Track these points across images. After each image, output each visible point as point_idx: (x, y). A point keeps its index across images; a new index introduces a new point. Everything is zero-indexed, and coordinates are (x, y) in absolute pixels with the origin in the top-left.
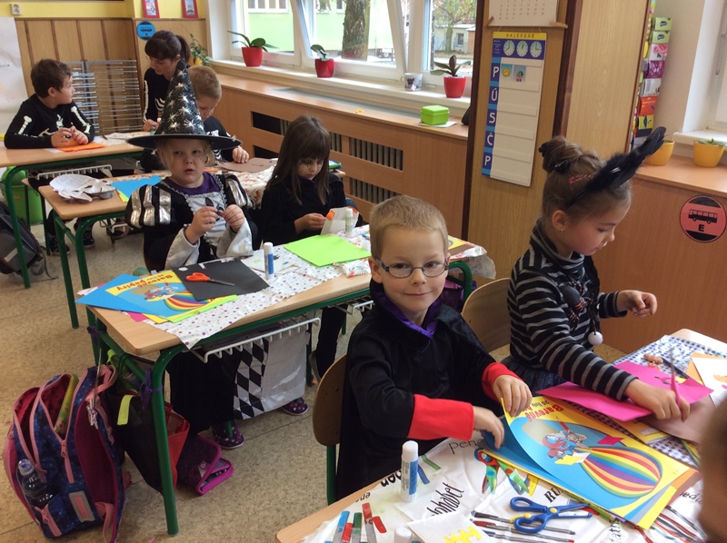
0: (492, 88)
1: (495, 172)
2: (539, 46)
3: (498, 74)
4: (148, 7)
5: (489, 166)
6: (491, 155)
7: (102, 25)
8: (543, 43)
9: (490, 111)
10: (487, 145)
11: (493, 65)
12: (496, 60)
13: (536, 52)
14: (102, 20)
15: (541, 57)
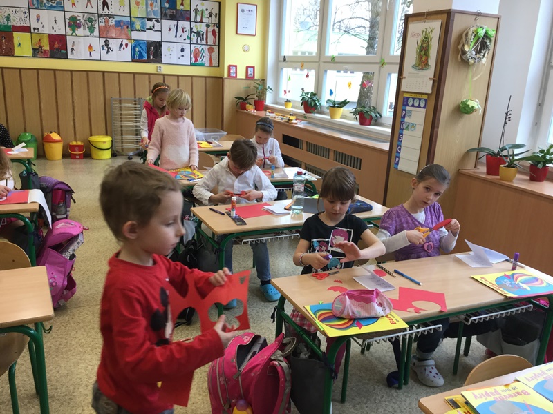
0: (401, 122)
1: (400, 167)
2: (424, 101)
3: (405, 115)
4: (231, 71)
5: (397, 163)
6: (399, 157)
7: (205, 80)
8: (425, 100)
9: (400, 134)
10: (397, 152)
11: (403, 110)
12: (404, 108)
13: (422, 105)
14: (205, 77)
15: (424, 108)
